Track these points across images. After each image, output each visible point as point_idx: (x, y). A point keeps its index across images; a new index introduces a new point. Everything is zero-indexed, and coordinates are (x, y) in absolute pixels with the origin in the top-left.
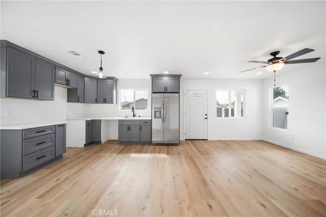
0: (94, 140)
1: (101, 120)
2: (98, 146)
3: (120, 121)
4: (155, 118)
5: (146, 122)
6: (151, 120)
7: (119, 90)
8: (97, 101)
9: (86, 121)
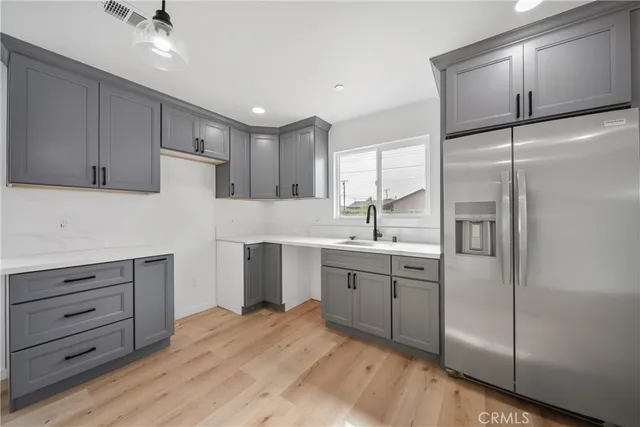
0: (269, 299)
1: (281, 245)
2: (276, 316)
3: (326, 253)
4: (459, 250)
5: (414, 265)
6: (440, 261)
7: (334, 155)
8: (279, 194)
9: (245, 245)
